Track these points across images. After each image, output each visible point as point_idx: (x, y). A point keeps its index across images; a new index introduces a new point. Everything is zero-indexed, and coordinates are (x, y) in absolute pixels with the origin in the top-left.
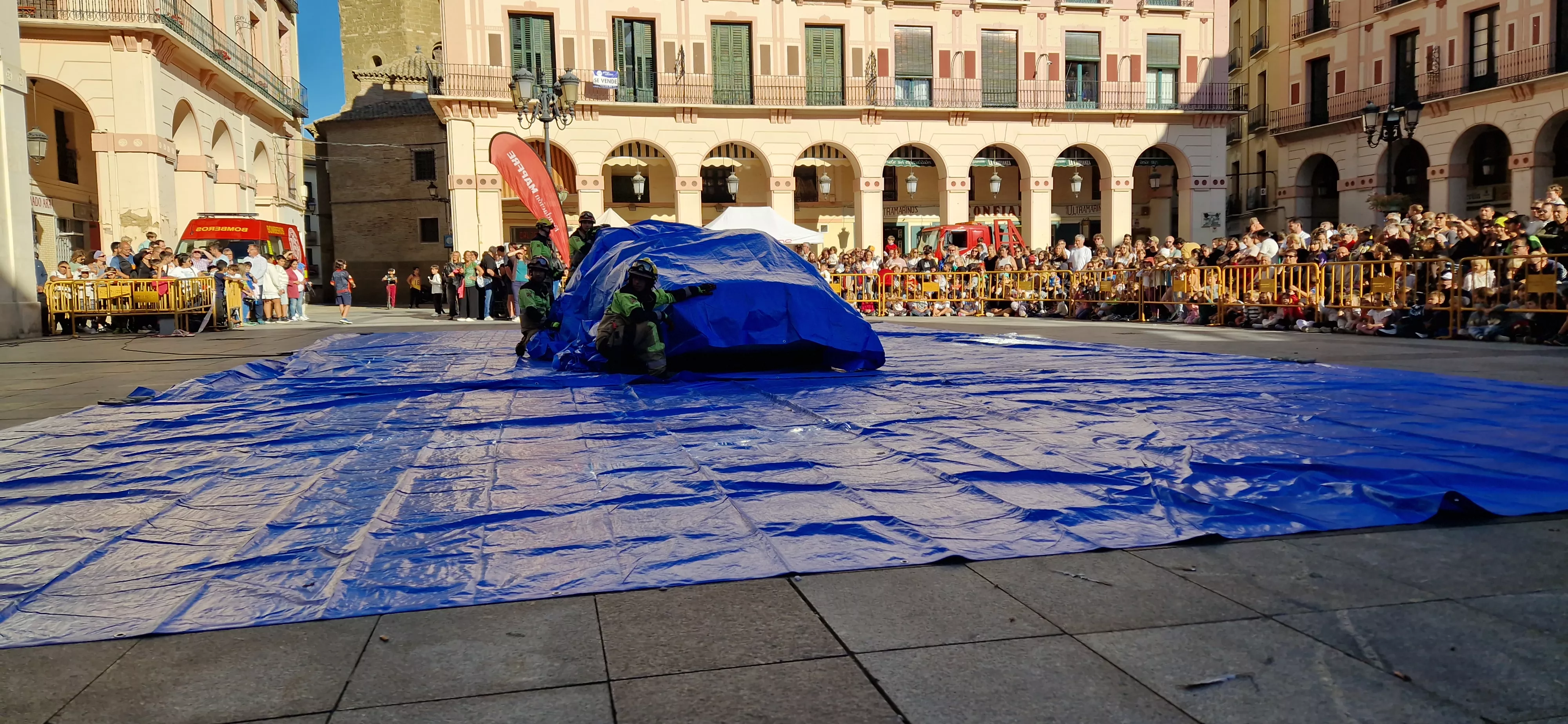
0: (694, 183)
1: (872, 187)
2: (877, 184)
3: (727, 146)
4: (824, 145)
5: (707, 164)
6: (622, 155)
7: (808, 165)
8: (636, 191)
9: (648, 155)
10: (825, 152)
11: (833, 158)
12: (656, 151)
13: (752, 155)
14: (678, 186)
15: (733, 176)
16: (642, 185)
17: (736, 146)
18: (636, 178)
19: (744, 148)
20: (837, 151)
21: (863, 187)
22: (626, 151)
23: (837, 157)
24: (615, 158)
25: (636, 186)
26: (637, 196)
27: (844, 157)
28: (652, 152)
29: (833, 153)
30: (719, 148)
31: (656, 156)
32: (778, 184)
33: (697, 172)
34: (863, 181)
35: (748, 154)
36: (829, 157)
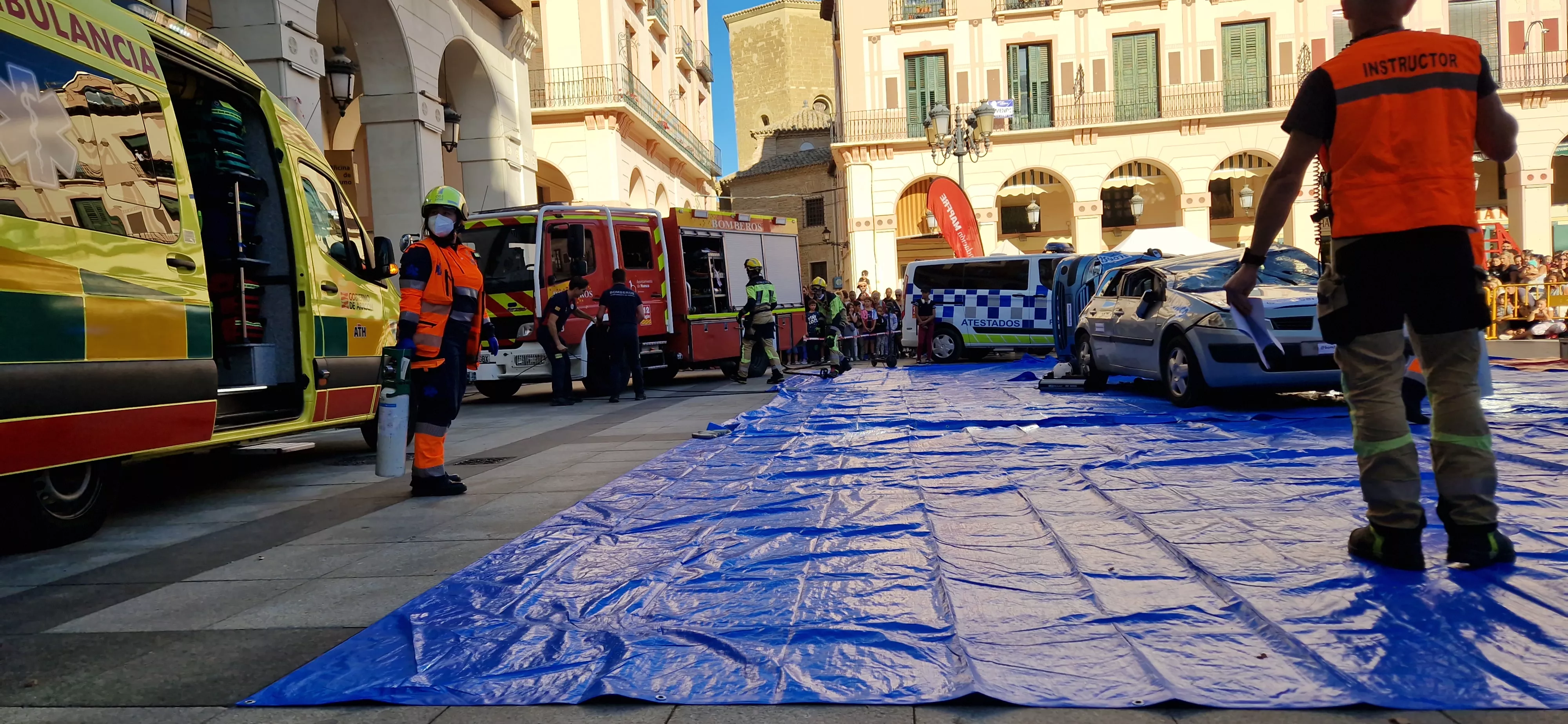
18: (1029, 207)
22: (1019, 180)
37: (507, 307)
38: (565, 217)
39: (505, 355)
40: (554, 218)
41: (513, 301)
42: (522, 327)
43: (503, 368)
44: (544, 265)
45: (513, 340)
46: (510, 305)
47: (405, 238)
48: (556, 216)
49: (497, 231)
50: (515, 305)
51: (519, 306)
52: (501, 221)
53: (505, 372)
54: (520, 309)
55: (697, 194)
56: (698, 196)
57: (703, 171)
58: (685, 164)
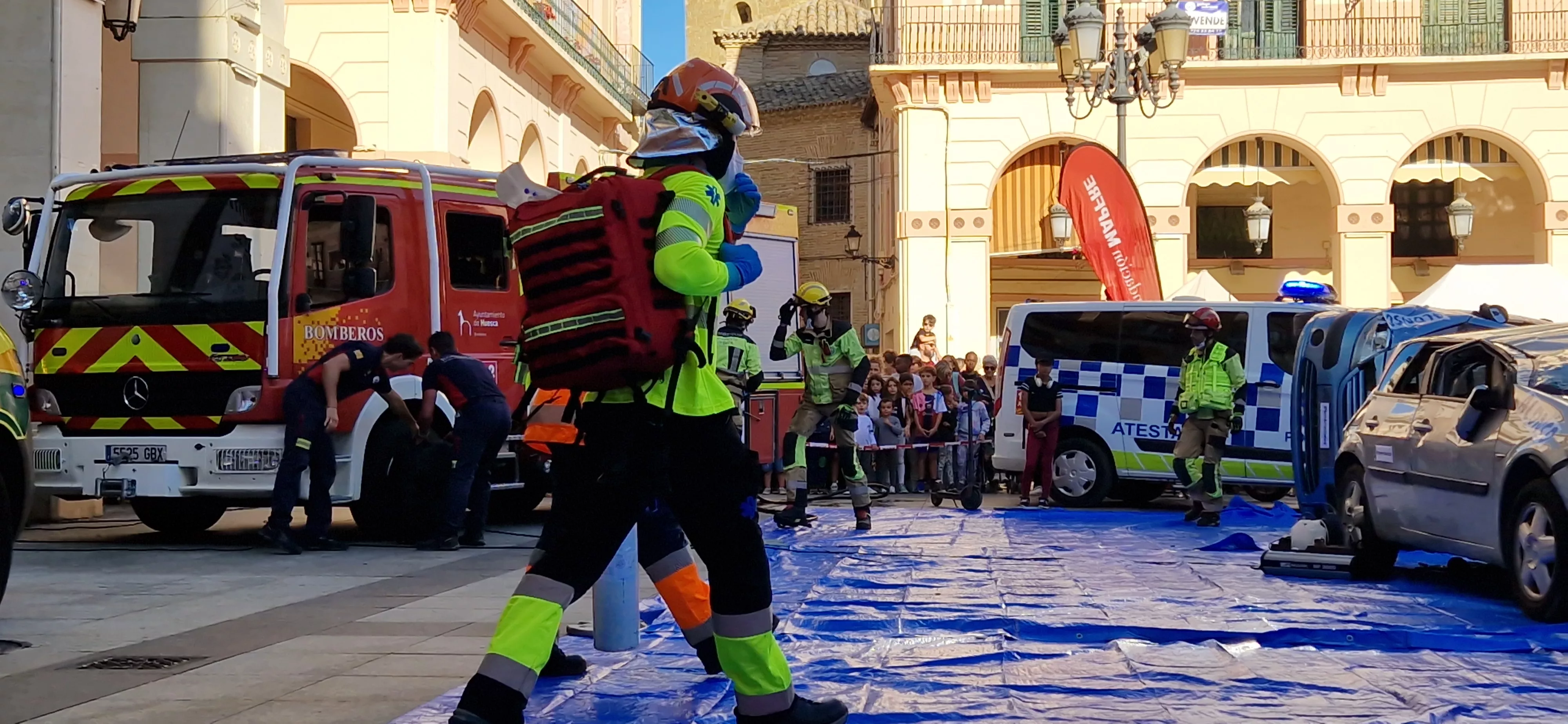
0: (1377, 218)
3: (1448, 139)
5: (1403, 178)
6: (1225, 162)
8: (1253, 236)
9: (1278, 163)
12: (1295, 154)
13: (1503, 156)
14: (1342, 223)
15: (1460, 202)
16: (1265, 224)
17: (1467, 140)
18: (1251, 209)
19: (1484, 143)
22: (1234, 154)
24: (1209, 170)
25: (1252, 225)
26: (1253, 245)
28: (1286, 158)
30: (1430, 144)
31: (1295, 163)
32: (1561, 215)
33: (1383, 194)
35: (1493, 155)
37: (209, 353)
38: (339, 180)
39: (199, 447)
40: (316, 180)
41: (222, 340)
42: (237, 393)
43: (191, 473)
44: (290, 271)
45: (217, 419)
46: (215, 348)
47: (15, 205)
48: (321, 176)
49: (201, 201)
50: (225, 348)
51: (234, 350)
52: (209, 180)
53: (194, 483)
54: (236, 358)
55: (602, 147)
56: (604, 152)
57: (616, 103)
58: (582, 88)
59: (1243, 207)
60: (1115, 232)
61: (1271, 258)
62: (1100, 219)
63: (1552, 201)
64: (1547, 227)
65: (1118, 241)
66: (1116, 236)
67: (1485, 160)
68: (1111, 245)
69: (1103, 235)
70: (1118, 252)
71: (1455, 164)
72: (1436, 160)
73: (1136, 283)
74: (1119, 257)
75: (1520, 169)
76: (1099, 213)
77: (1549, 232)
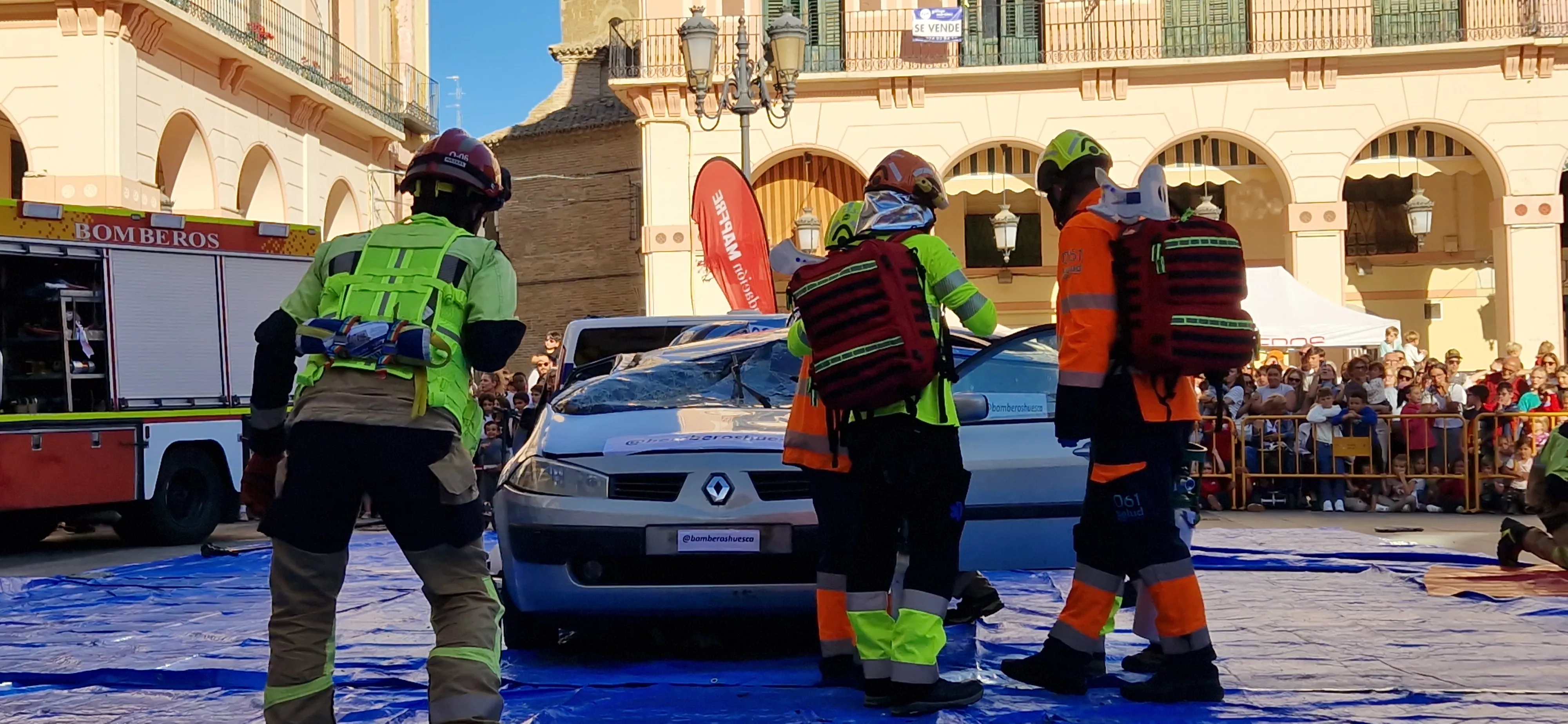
1: (1533, 214)
2: (1545, 209)
3: (1197, 142)
4: (1417, 128)
6: (974, 169)
7: (1380, 174)
8: (1001, 244)
9: (1026, 170)
10: (1421, 144)
11: (1440, 155)
13: (1252, 158)
15: (1208, 205)
16: (1012, 233)
17: (1215, 142)
18: (997, 216)
19: (1233, 146)
20: (1449, 141)
21: (1509, 216)
22: (982, 161)
23: (1449, 153)
24: (961, 177)
25: (999, 233)
27: (1468, 152)
29: (1440, 145)
30: (1179, 147)
32: (1306, 217)
34: (1509, 205)
35: (1242, 156)
36: (1431, 153)
55: (371, 167)
56: (372, 172)
57: (377, 122)
58: (327, 107)
59: (988, 215)
60: (736, 245)
61: (1041, 265)
62: (724, 232)
63: (1296, 203)
64: (1291, 230)
65: (738, 254)
66: (737, 249)
67: (1234, 162)
68: (731, 258)
69: (724, 248)
70: (739, 265)
71: (1202, 168)
72: (1184, 164)
73: (755, 297)
74: (739, 270)
75: (1269, 171)
76: (723, 226)
77: (1294, 234)
